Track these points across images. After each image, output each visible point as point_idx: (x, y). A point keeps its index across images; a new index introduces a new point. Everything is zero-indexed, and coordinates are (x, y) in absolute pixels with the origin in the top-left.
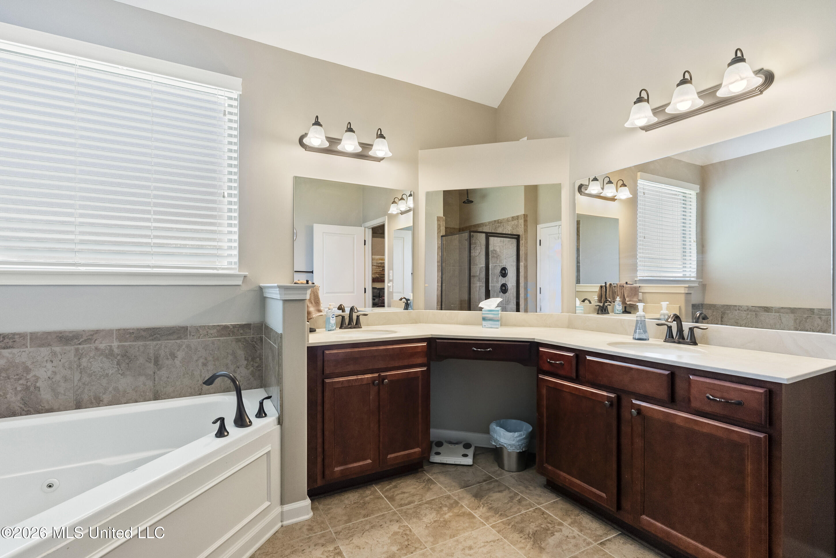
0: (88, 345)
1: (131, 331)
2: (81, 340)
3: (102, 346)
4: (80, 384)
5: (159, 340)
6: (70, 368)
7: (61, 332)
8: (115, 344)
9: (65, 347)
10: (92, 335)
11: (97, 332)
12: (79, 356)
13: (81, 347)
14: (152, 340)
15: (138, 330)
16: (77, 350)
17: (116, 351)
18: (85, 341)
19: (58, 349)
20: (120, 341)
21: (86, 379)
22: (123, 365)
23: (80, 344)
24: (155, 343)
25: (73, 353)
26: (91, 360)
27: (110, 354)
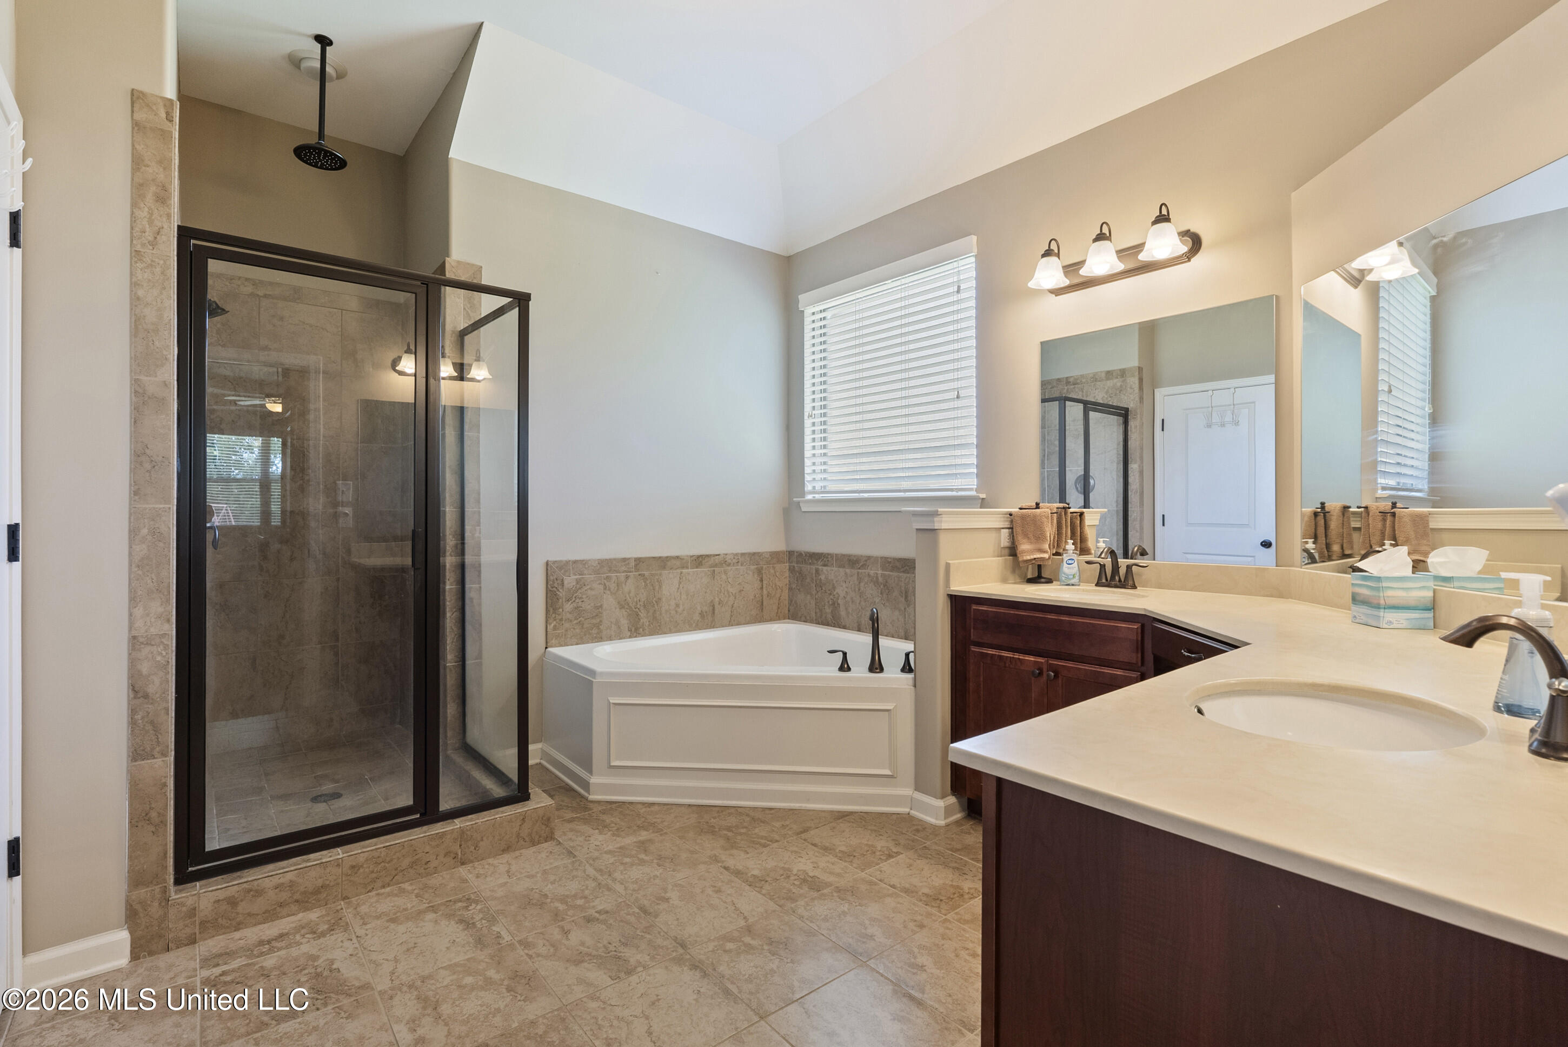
0: (863, 571)
1: (890, 560)
2: (861, 564)
3: (872, 573)
4: (860, 608)
5: (908, 573)
6: (855, 591)
7: (850, 556)
8: (880, 572)
9: (853, 570)
10: (866, 561)
11: (869, 558)
12: (860, 580)
13: (860, 571)
14: (904, 572)
15: (895, 559)
16: (858, 573)
17: (880, 579)
18: (862, 565)
19: (848, 571)
20: (883, 570)
21: (863, 603)
22: (885, 596)
23: (859, 569)
24: (906, 575)
25: (855, 577)
26: (866, 585)
27: (876, 583)
